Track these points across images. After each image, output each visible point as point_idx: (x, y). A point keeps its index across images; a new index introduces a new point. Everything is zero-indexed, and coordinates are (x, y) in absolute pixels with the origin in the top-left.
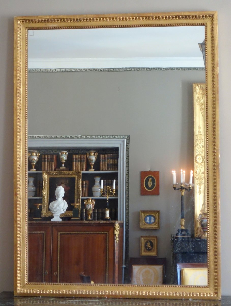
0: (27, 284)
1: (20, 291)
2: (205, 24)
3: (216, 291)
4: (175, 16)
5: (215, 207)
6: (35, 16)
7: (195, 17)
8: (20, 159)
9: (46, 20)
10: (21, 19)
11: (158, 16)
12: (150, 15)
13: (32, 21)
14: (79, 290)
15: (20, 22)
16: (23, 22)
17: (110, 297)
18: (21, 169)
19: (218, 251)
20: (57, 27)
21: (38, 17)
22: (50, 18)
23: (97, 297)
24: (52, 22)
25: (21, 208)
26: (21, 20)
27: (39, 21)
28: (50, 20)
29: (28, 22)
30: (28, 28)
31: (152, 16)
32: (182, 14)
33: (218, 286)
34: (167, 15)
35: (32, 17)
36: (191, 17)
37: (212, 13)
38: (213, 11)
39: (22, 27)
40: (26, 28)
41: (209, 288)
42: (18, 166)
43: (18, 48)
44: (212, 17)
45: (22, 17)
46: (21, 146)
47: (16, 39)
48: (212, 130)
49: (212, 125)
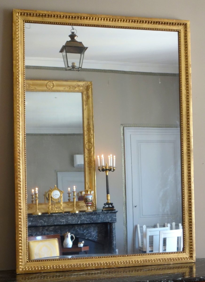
0: (28, 262)
1: (22, 269)
2: (179, 30)
3: (191, 255)
4: (156, 21)
5: (189, 184)
6: (33, 10)
7: (171, 24)
8: (20, 144)
9: (44, 14)
10: (20, 11)
11: (143, 21)
12: (135, 19)
13: (30, 15)
14: (77, 264)
15: (19, 14)
16: (21, 14)
17: (105, 267)
18: (21, 153)
19: (192, 222)
20: (53, 22)
21: (36, 11)
22: (48, 13)
23: (94, 269)
24: (48, 17)
25: (22, 190)
26: (20, 13)
27: (36, 15)
28: (47, 15)
29: (26, 15)
30: (26, 20)
31: (137, 20)
32: (162, 21)
33: (193, 251)
34: (150, 20)
35: (31, 10)
36: (169, 24)
37: (185, 22)
38: (186, 21)
39: (20, 19)
40: (24, 21)
41: (185, 253)
42: (18, 151)
43: (17, 39)
44: (185, 25)
45: (21, 10)
46: (21, 131)
47: (16, 30)
48: (186, 120)
49: (186, 116)
